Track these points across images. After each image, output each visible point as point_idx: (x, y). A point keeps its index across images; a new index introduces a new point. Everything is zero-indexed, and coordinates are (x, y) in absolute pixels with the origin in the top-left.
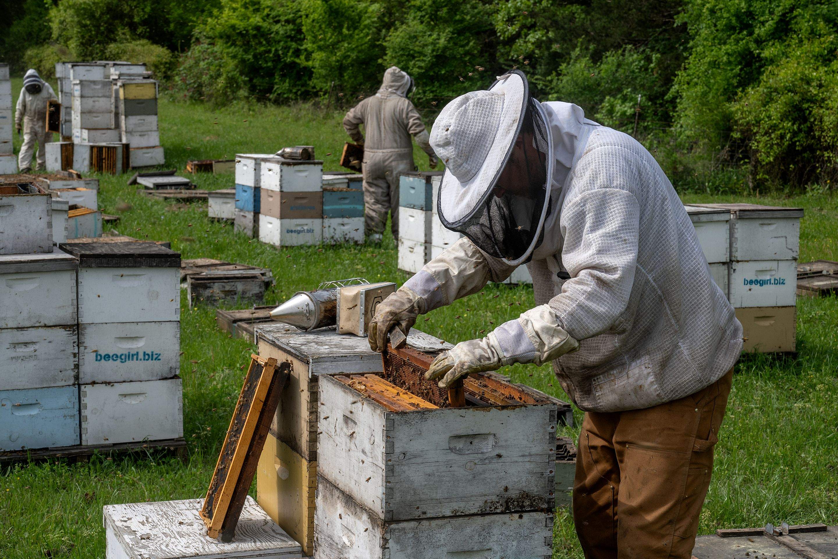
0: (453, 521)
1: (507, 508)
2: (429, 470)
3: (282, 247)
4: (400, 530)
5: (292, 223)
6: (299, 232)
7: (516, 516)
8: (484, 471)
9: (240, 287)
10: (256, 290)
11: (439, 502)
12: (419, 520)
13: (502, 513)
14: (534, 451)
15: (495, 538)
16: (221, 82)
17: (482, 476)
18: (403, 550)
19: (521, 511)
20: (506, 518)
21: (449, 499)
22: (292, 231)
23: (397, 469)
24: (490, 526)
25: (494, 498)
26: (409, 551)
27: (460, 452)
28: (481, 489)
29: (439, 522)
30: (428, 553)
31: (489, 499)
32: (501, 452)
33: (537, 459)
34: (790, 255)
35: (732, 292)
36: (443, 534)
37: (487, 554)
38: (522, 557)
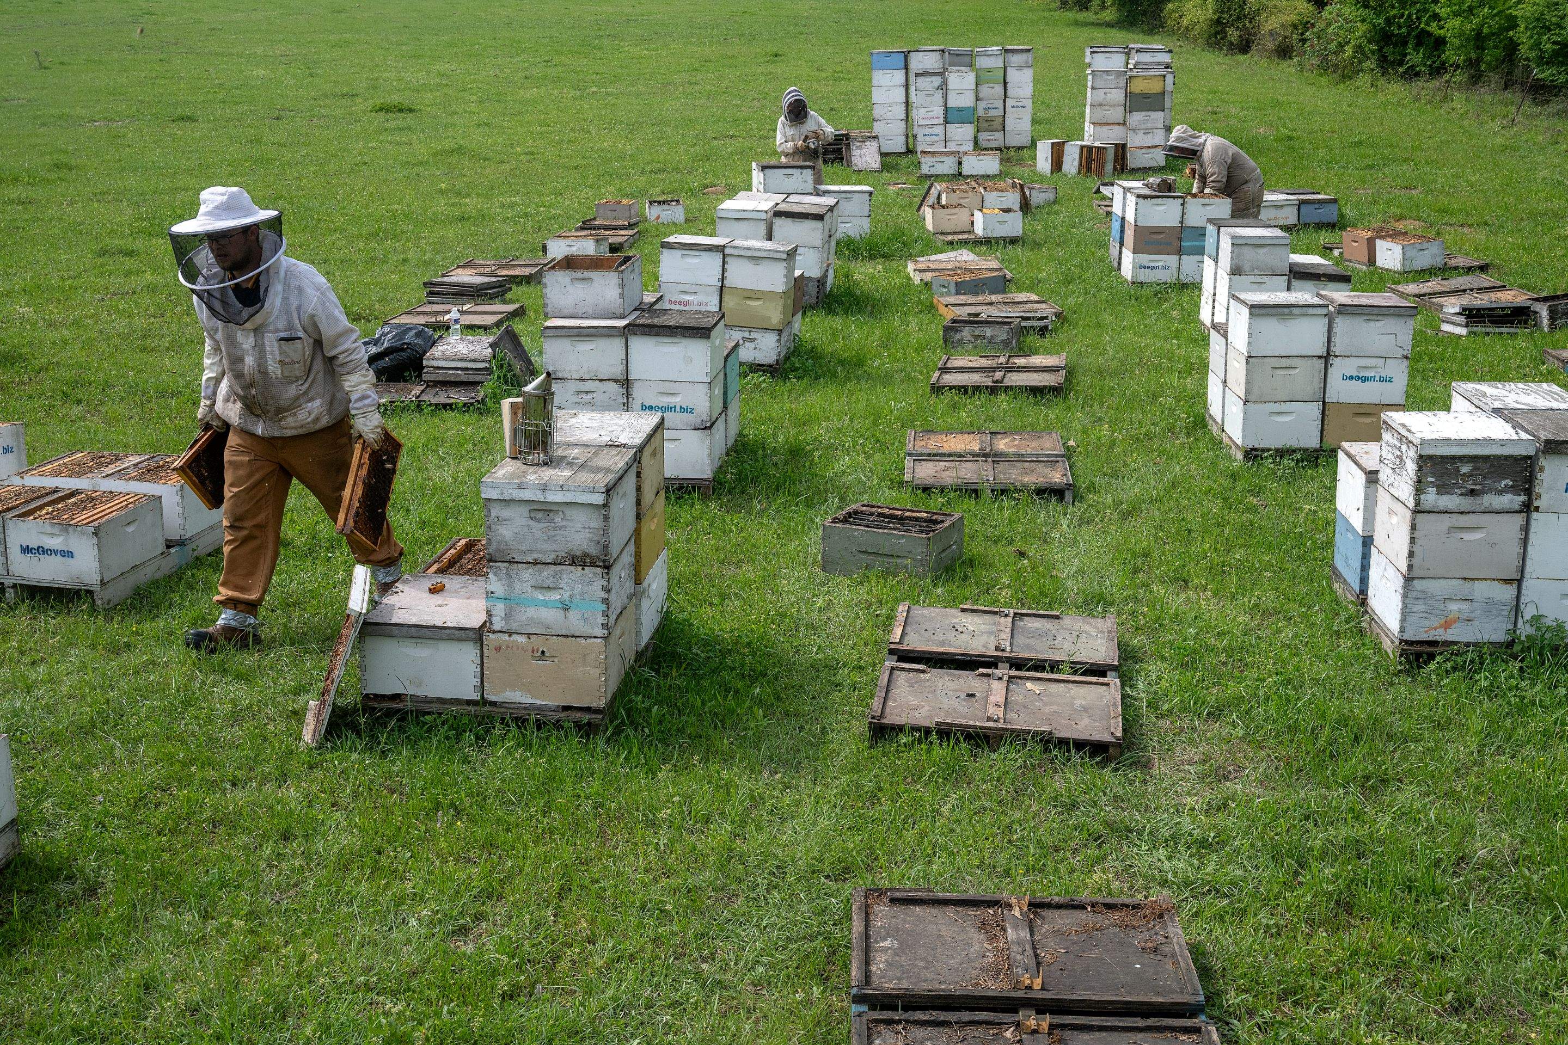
0: (535, 566)
1: (574, 562)
2: (516, 530)
3: (1133, 283)
4: (497, 568)
5: (1145, 258)
6: (1152, 268)
7: (580, 568)
8: (556, 535)
9: (989, 332)
10: (1004, 336)
11: (524, 552)
12: (509, 562)
13: (570, 565)
14: (592, 525)
15: (565, 581)
16: (1348, 51)
17: (555, 539)
19: (583, 566)
20: (573, 568)
21: (531, 551)
22: (1145, 267)
24: (561, 572)
25: (563, 554)
26: (504, 581)
27: (539, 521)
28: (555, 547)
29: (524, 565)
30: (517, 585)
31: (560, 554)
32: (568, 524)
33: (595, 531)
34: (1400, 353)
35: (1328, 386)
36: (528, 574)
37: (560, 591)
38: (586, 596)
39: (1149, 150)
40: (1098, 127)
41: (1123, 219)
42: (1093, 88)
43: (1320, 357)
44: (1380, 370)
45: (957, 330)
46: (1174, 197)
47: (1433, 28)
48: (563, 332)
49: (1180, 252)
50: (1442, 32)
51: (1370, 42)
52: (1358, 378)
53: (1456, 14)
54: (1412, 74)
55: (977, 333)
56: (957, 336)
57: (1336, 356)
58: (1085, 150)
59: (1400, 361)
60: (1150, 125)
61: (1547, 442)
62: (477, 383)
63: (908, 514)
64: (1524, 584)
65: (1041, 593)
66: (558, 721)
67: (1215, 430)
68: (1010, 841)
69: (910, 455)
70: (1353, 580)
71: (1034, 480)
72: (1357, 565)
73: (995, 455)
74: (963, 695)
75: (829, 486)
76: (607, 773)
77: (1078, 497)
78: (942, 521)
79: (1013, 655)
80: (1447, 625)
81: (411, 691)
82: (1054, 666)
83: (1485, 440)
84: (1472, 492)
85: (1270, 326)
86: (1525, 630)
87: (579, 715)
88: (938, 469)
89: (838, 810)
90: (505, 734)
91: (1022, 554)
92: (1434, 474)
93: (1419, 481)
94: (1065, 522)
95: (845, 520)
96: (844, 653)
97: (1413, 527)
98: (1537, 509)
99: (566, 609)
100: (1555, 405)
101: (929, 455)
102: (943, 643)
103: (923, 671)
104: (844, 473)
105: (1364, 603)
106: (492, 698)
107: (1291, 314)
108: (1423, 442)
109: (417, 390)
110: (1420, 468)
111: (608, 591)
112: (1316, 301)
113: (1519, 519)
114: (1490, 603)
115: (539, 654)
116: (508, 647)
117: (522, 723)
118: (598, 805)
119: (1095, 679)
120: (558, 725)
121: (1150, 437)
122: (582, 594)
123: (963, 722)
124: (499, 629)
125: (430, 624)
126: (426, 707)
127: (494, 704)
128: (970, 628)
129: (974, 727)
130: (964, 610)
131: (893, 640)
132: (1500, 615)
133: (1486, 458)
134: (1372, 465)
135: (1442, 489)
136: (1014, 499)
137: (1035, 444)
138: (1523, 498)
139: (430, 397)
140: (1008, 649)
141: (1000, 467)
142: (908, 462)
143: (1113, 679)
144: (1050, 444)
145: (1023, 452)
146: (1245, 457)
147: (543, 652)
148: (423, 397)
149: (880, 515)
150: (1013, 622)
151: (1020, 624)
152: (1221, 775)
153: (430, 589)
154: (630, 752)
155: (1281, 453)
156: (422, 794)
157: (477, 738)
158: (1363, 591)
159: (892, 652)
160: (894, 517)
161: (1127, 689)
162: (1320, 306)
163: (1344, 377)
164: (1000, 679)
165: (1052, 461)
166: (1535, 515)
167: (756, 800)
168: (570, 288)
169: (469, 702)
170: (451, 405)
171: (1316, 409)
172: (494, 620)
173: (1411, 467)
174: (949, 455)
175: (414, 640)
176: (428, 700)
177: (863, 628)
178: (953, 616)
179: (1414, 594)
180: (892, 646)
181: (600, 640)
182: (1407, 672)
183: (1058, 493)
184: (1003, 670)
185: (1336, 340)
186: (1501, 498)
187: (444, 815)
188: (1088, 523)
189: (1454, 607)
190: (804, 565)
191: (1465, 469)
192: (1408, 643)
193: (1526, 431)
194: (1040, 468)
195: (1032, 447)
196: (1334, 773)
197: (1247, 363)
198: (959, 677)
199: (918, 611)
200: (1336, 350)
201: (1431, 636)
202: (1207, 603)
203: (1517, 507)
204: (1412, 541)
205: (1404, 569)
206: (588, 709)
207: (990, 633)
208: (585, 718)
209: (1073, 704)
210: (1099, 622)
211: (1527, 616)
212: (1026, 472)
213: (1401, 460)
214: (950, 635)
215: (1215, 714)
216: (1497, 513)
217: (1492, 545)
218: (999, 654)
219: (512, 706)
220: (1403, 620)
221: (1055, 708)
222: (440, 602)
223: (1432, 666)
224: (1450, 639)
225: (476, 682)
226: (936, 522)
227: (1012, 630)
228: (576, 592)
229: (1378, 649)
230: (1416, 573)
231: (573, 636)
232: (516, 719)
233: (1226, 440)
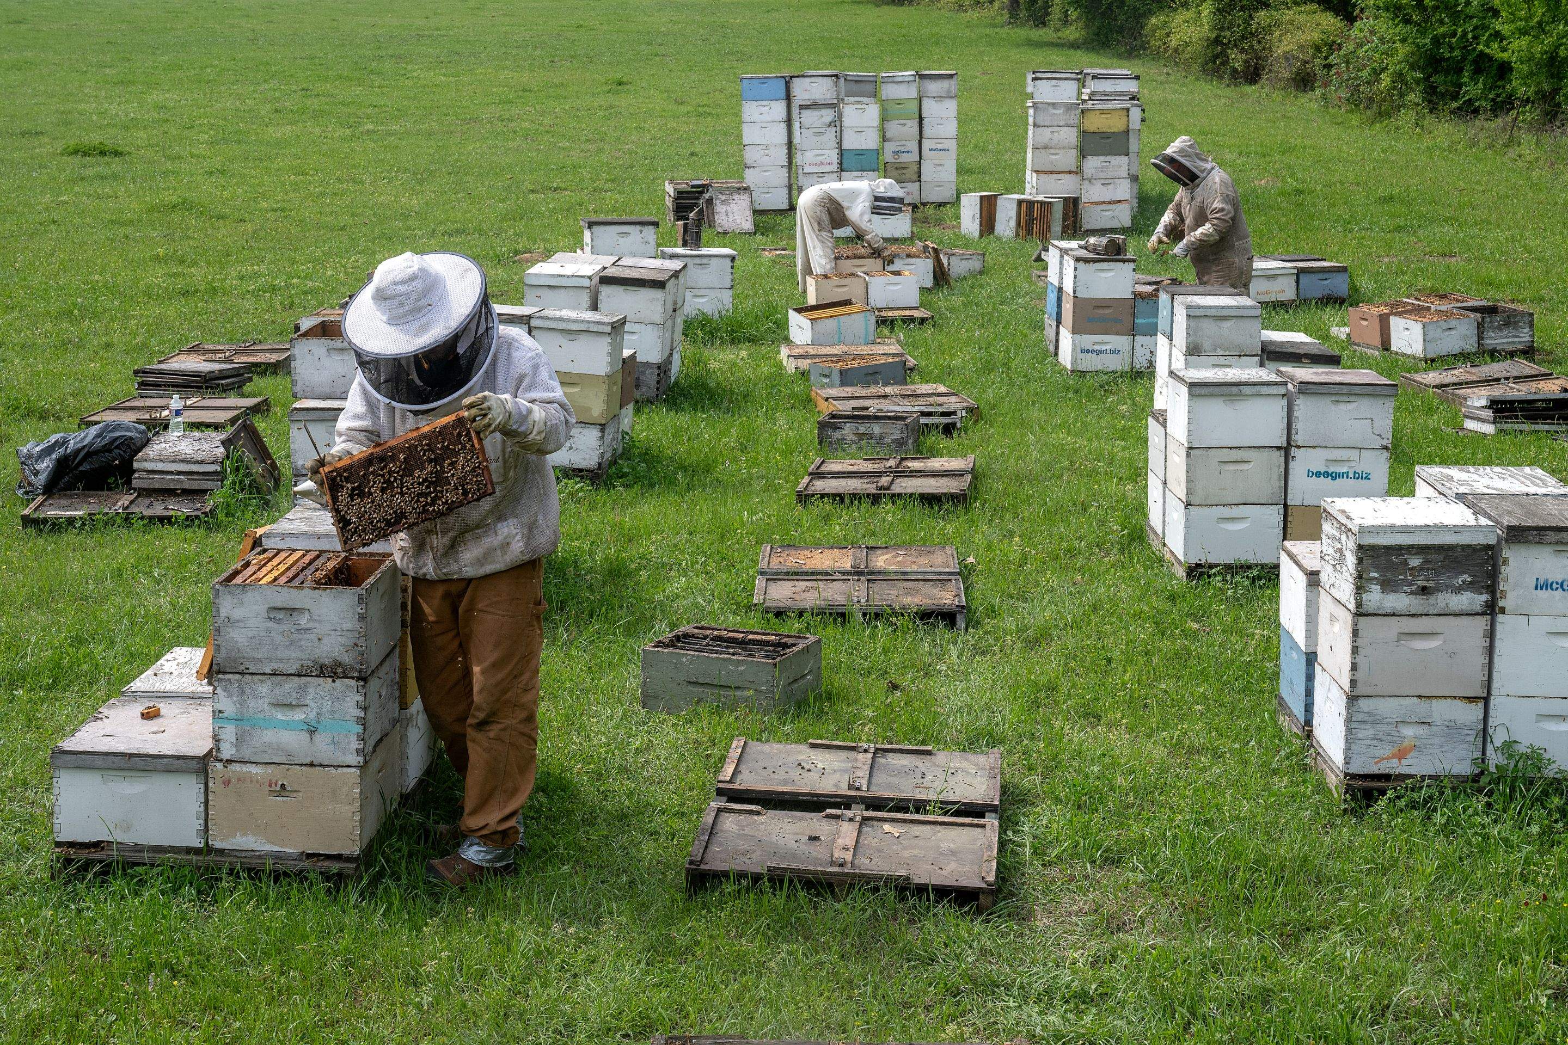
0: (273, 678)
1: (322, 672)
2: (250, 634)
3: (1073, 371)
4: (226, 681)
5: (1088, 340)
6: (1098, 353)
7: (330, 680)
8: (300, 640)
9: (877, 429)
10: (897, 435)
11: (260, 661)
12: (242, 674)
13: (316, 676)
14: (345, 626)
15: (311, 696)
16: (1386, 80)
17: (299, 644)
18: (230, 696)
19: (334, 676)
20: (320, 680)
21: (269, 660)
22: (1088, 351)
23: (222, 630)
24: (306, 686)
25: (309, 663)
26: (235, 698)
27: (279, 622)
28: (298, 654)
29: (260, 677)
30: (252, 703)
31: (305, 663)
32: (317, 625)
33: (349, 634)
34: (1378, 443)
35: (1290, 484)
36: (265, 688)
37: (305, 709)
38: (336, 716)
39: (1110, 207)
40: (1043, 177)
41: (1060, 289)
42: (1035, 125)
43: (1279, 448)
44: (1353, 464)
45: (835, 427)
46: (1124, 261)
47: (1494, 49)
48: (316, 415)
49: (1133, 331)
50: (1505, 56)
51: (1413, 67)
52: (1326, 474)
53: (1523, 32)
54: (1470, 110)
55: (862, 430)
56: (837, 435)
57: (1299, 447)
58: (1024, 206)
59: (1378, 452)
60: (1111, 175)
61: (1510, 528)
62: (204, 492)
63: (751, 637)
64: (1493, 701)
65: (913, 729)
66: (301, 872)
67: (1155, 543)
68: (850, 998)
69: (762, 573)
70: (1298, 709)
71: (917, 601)
72: (1301, 689)
73: (872, 573)
74: (805, 839)
75: (658, 612)
76: (360, 928)
77: (974, 623)
78: (794, 645)
79: (869, 794)
80: (1401, 754)
81: (120, 837)
82: (921, 806)
83: (1436, 526)
84: (1424, 590)
85: (1215, 408)
86: (1494, 759)
87: (326, 863)
88: (798, 589)
89: (642, 965)
90: (234, 887)
91: (895, 687)
92: (1377, 568)
93: (1360, 577)
94: (954, 652)
95: (672, 644)
96: (665, 797)
97: (1355, 633)
98: (1503, 610)
99: (312, 732)
100: (1532, 490)
101: (787, 573)
102: (785, 782)
103: (758, 813)
104: (678, 596)
105: (1309, 735)
106: (217, 844)
107: (1240, 395)
108: (1363, 529)
109: (125, 500)
110: (1360, 561)
111: (365, 709)
112: (1274, 378)
113: (1481, 623)
114: (1452, 728)
115: (278, 788)
116: (239, 780)
117: (256, 874)
118: (348, 963)
119: (968, 820)
120: (301, 876)
121: (1072, 553)
122: (333, 712)
123: (801, 866)
124: (228, 757)
125: (143, 752)
126: (136, 857)
127: (221, 852)
128: (820, 766)
129: (815, 872)
130: (813, 746)
131: (721, 778)
132: (1464, 742)
133: (1439, 548)
134: (1313, 565)
135: (1388, 586)
136: (891, 624)
137: (924, 560)
138: (1484, 597)
139: (144, 508)
140: (864, 788)
141: (876, 587)
142: (760, 582)
143: (992, 821)
144: (943, 561)
145: (907, 569)
146: (1188, 575)
147: (283, 785)
148: (133, 509)
149: (715, 638)
150: (873, 758)
151: (883, 761)
152: (1114, 926)
153: (143, 715)
154: (390, 905)
155: (1232, 569)
156: (130, 954)
157: (199, 892)
158: (1309, 722)
159: (720, 792)
160: (734, 641)
161: (1010, 833)
162: (1276, 384)
163: (1310, 474)
164: (851, 820)
165: (942, 580)
166: (1500, 618)
167: (541, 954)
168: (326, 362)
169: (189, 850)
170: (169, 518)
171: (1275, 513)
172: (223, 746)
173: (1351, 560)
174: (813, 574)
175: (121, 773)
176: (137, 848)
177: (688, 770)
178: (800, 753)
179: (1360, 717)
180: (721, 785)
181: (353, 770)
182: (1353, 812)
183: (948, 617)
184: (857, 812)
185: (1298, 426)
186: (1459, 597)
187: (157, 976)
188: (983, 654)
189: (1408, 731)
190: (619, 701)
191: (1415, 562)
192: (1354, 777)
193: (1489, 517)
194: (928, 588)
195: (918, 563)
196: (1248, 920)
197: (1188, 455)
198: (802, 819)
199: (754, 747)
200: (1298, 438)
201: (1383, 768)
202: (1119, 739)
203: (1478, 608)
204: (1355, 650)
205: (1347, 687)
206: (338, 857)
207: (844, 771)
208: (335, 867)
209: (939, 847)
210: (982, 760)
211: (1498, 743)
212: (908, 592)
213: (1342, 554)
214: (795, 773)
215: (1113, 860)
216: (1456, 615)
217: (1452, 655)
218: (853, 793)
219: (243, 854)
220: (1348, 749)
221: (916, 852)
222: (155, 729)
223: (1383, 802)
224: (1406, 771)
225: (198, 824)
226: (786, 646)
227: (871, 768)
228: (324, 710)
229: (1321, 787)
230: (1360, 690)
231: (321, 765)
232: (249, 870)
233: (1168, 556)
